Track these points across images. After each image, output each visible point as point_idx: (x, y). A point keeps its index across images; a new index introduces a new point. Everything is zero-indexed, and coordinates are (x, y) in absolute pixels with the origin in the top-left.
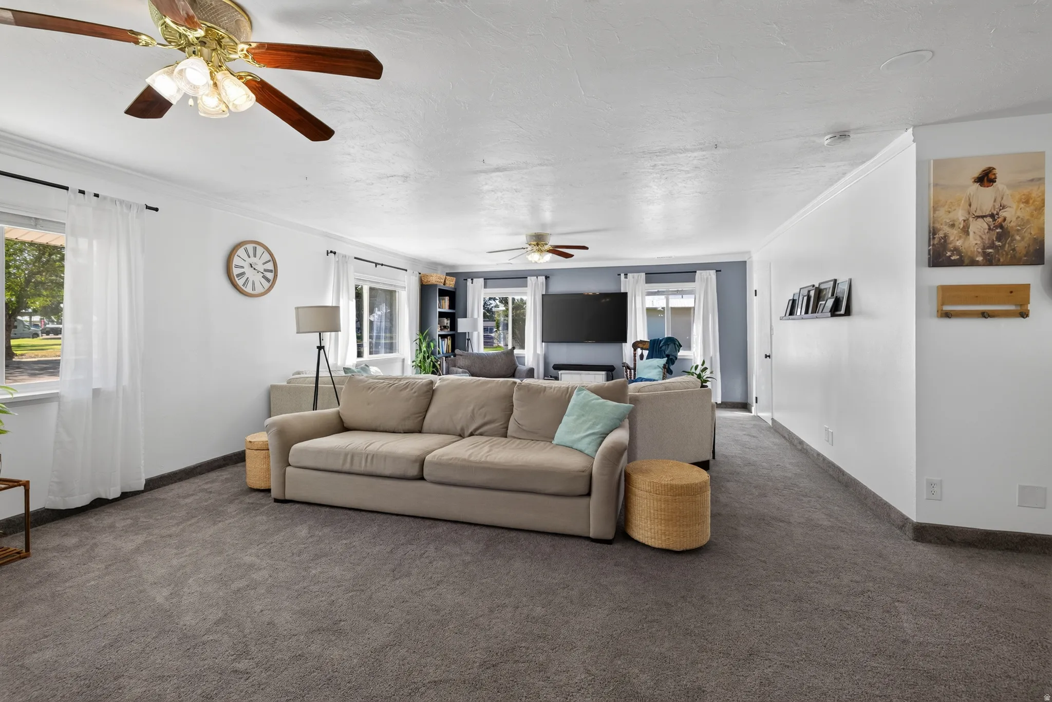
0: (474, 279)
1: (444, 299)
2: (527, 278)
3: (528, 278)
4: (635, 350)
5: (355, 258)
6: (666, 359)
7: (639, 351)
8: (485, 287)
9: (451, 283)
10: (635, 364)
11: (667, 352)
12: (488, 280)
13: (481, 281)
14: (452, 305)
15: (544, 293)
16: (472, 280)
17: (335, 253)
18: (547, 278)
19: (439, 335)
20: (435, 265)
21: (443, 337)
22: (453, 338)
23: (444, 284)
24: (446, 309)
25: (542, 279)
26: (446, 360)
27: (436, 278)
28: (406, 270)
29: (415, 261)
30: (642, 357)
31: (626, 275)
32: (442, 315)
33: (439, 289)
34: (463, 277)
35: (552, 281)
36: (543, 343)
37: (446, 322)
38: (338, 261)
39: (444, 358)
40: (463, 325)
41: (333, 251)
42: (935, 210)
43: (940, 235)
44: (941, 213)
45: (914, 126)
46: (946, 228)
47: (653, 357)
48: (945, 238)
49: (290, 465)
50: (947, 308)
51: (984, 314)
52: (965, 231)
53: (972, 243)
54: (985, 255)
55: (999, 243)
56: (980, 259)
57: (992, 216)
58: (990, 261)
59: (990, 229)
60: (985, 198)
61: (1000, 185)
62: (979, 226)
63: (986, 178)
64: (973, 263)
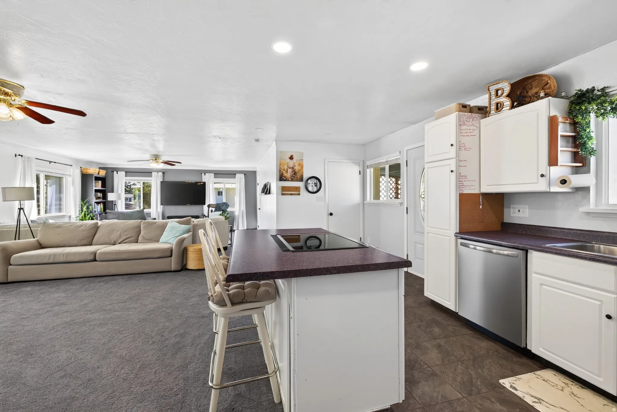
0: (118, 172)
1: (98, 182)
2: (152, 173)
3: (153, 173)
4: (209, 208)
5: (36, 159)
6: (222, 212)
7: (211, 209)
8: (126, 176)
9: (103, 173)
10: (208, 214)
11: (222, 209)
12: (128, 173)
13: (124, 173)
14: (103, 185)
15: (162, 181)
16: (117, 172)
17: (22, 156)
18: (163, 173)
19: (95, 202)
20: (91, 163)
21: (98, 203)
22: (104, 204)
23: (98, 174)
24: (99, 187)
25: (161, 174)
26: (99, 216)
27: (93, 171)
28: (72, 166)
29: (77, 161)
30: (212, 211)
31: (205, 174)
32: (97, 191)
33: (95, 177)
34: (111, 171)
35: (166, 175)
36: (162, 206)
37: (100, 195)
38: (24, 161)
39: (99, 215)
40: (111, 197)
41: (20, 154)
42: (280, 165)
43: (281, 172)
44: (281, 166)
45: (275, 141)
46: (282, 170)
47: (216, 211)
48: (282, 173)
49: (11, 265)
50: (283, 192)
51: (291, 194)
52: (287, 172)
53: (288, 175)
54: (291, 178)
55: (294, 176)
56: (290, 179)
57: (293, 168)
58: (292, 180)
59: (292, 172)
60: (291, 163)
61: (294, 160)
62: (290, 171)
63: (291, 158)
64: (289, 181)
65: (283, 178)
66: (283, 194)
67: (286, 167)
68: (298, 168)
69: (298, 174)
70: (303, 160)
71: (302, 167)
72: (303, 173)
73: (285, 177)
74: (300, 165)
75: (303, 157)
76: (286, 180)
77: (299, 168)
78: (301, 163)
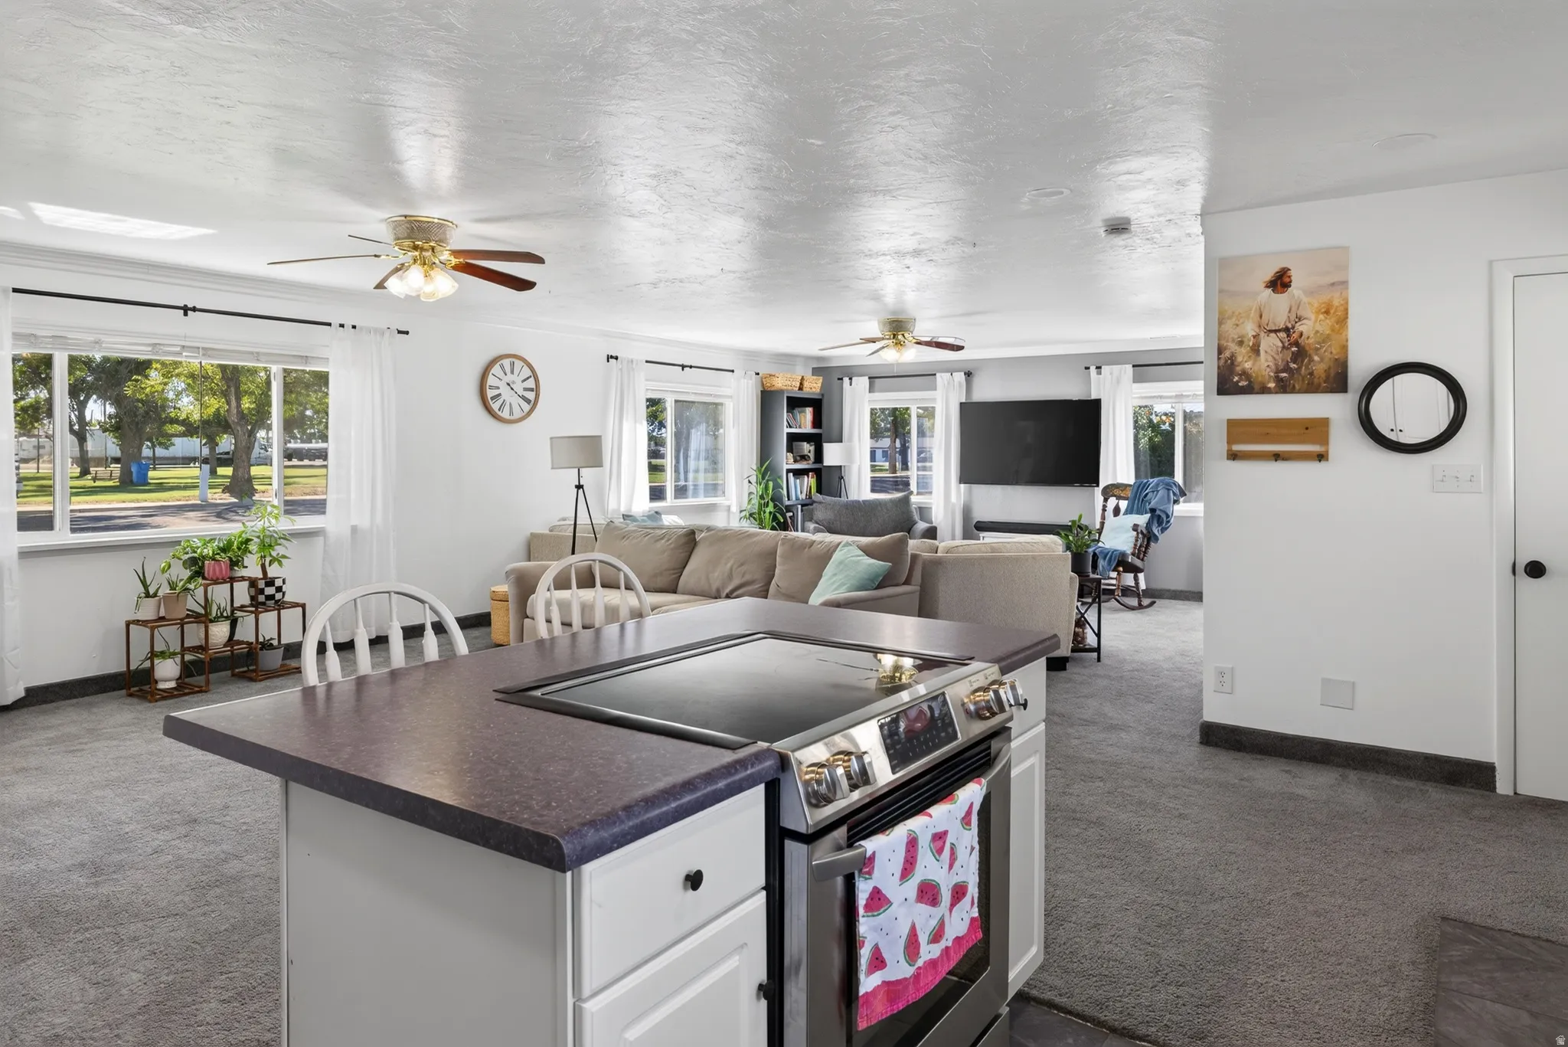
0: (854, 379)
1: (804, 412)
2: (935, 375)
3: (938, 375)
4: (1106, 500)
5: (647, 362)
6: (1149, 515)
7: (1112, 502)
8: (871, 389)
9: (814, 387)
10: (1102, 524)
11: (1153, 504)
12: (877, 380)
13: (865, 380)
14: (817, 422)
15: (964, 401)
16: (851, 379)
17: (617, 358)
18: (968, 374)
19: (789, 471)
20: (787, 359)
21: (798, 473)
22: (818, 473)
23: (801, 389)
24: (807, 427)
25: (960, 377)
26: (802, 511)
27: (785, 382)
28: (733, 371)
29: (751, 355)
30: (1117, 511)
31: (1099, 368)
32: (793, 438)
33: (788, 397)
34: (834, 375)
35: (977, 381)
36: (962, 485)
37: (807, 448)
38: (621, 369)
39: (800, 506)
40: (832, 455)
41: (613, 355)
42: (1220, 323)
43: (1227, 354)
44: (1228, 326)
45: (1201, 215)
46: (1233, 347)
47: (1131, 513)
48: (1233, 357)
49: (528, 617)
50: (1236, 448)
51: (1277, 457)
52: (1256, 350)
53: (1264, 365)
54: (1278, 380)
55: (1293, 366)
56: (1272, 385)
57: (1287, 330)
58: (1284, 387)
59: (1284, 347)
60: (1279, 307)
61: (1295, 290)
62: (1271, 344)
63: (1280, 282)
64: (1264, 390)
65: (1236, 379)
66: (1233, 456)
67: (1249, 329)
68: (1318, 327)
69: (1316, 358)
70: (1344, 284)
71: (1343, 320)
72: (1345, 348)
73: (1245, 374)
74: (1327, 312)
75: (1344, 267)
76: (1252, 387)
77: (1324, 326)
78: (1336, 303)
